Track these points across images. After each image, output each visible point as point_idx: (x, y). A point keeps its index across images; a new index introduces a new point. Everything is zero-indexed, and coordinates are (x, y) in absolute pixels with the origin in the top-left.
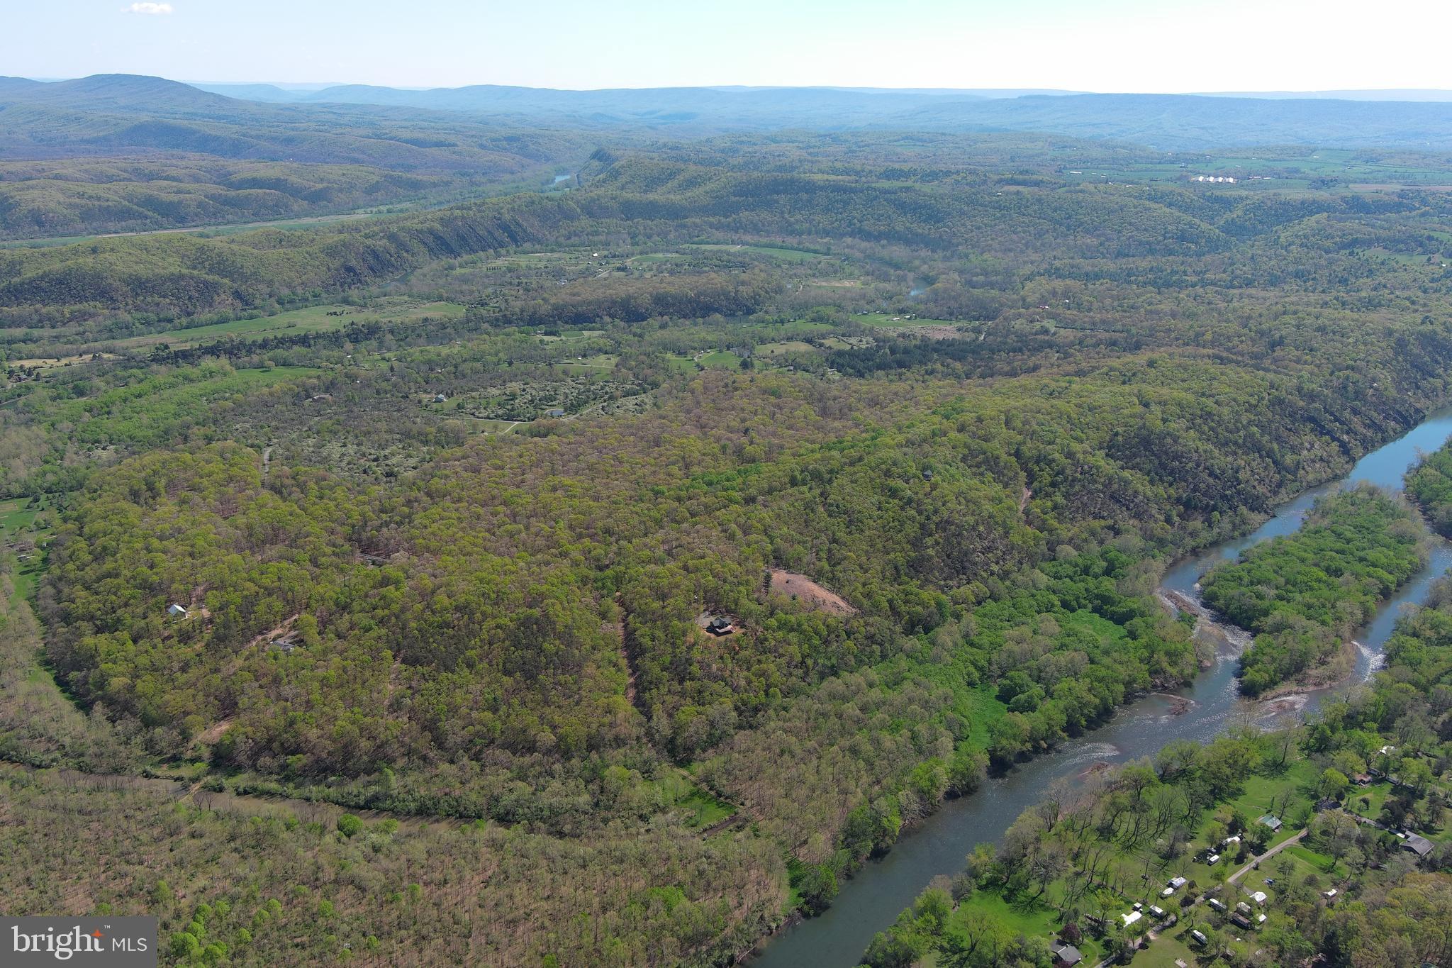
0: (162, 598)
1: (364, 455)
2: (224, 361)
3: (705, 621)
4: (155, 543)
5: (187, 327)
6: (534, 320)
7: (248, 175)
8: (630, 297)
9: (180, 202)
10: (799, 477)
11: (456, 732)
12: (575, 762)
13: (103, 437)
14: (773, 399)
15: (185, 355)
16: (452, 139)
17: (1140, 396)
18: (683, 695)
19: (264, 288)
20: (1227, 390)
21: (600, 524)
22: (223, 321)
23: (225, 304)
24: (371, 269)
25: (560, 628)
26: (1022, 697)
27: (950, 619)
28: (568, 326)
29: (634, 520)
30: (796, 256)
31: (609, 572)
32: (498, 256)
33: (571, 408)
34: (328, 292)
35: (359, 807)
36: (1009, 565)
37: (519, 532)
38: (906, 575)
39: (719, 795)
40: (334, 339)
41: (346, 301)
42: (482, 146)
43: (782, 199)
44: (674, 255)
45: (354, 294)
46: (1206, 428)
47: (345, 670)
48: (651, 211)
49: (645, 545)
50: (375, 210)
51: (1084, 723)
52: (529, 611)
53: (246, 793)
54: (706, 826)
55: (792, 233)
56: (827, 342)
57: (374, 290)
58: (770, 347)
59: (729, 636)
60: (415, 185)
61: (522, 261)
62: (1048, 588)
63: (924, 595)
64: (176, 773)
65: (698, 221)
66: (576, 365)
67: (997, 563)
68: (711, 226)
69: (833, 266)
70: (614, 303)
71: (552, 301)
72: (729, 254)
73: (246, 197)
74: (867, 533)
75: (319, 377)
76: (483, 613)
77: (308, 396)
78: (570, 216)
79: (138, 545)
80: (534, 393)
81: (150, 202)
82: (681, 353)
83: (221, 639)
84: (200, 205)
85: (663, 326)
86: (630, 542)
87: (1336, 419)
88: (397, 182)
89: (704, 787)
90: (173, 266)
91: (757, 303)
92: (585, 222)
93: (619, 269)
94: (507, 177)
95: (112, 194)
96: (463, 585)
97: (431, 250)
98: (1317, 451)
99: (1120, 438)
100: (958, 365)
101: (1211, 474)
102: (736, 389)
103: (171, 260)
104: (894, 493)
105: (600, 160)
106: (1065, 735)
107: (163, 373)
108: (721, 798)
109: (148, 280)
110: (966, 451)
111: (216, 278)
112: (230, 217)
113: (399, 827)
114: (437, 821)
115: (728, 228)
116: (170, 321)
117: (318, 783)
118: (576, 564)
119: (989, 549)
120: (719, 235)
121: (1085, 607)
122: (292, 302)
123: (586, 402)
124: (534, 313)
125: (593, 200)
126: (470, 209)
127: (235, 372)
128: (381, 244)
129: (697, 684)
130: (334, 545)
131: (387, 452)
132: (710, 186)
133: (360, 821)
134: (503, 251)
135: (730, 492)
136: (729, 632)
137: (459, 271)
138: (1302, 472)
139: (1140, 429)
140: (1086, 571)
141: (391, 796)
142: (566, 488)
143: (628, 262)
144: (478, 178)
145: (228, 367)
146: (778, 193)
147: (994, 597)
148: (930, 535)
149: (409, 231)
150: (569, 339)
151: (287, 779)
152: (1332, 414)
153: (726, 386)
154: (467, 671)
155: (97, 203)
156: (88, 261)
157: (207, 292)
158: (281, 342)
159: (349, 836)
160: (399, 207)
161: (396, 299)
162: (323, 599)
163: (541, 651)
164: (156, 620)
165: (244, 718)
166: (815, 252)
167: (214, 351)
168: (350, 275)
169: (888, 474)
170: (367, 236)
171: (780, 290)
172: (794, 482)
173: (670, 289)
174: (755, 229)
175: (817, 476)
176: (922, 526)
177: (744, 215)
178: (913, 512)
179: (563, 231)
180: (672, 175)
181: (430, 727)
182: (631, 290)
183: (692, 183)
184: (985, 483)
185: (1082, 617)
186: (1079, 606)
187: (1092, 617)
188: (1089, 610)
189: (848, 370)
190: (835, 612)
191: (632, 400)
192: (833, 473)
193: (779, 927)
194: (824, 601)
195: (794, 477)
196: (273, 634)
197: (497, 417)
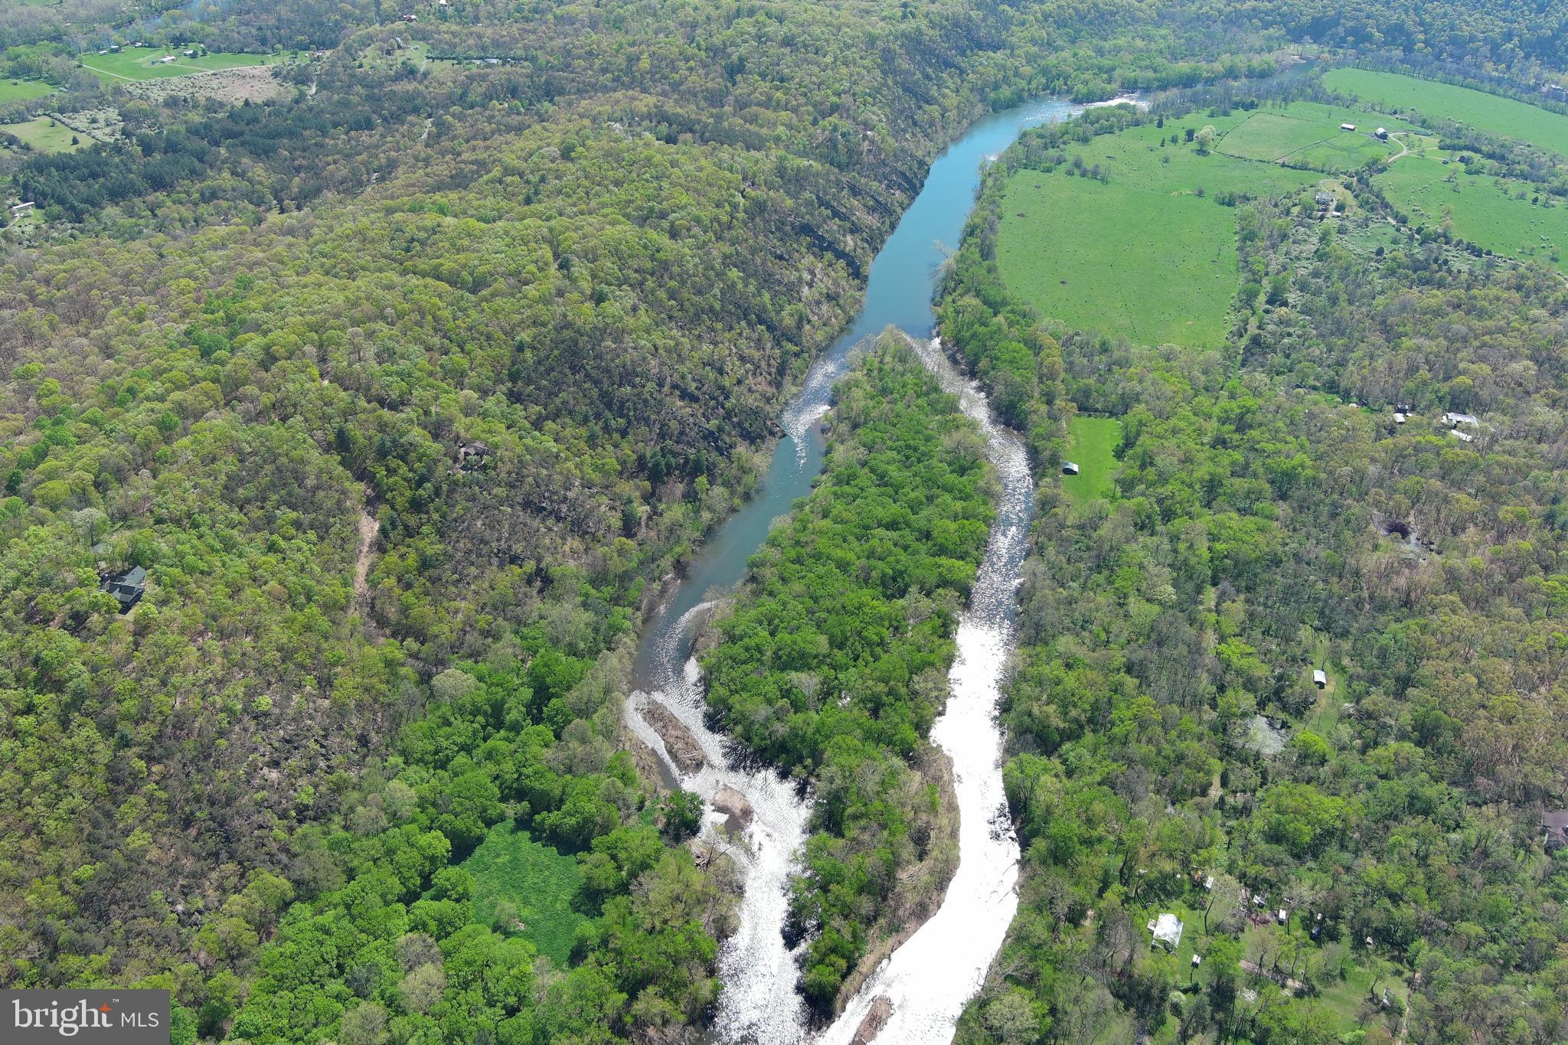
17: (553, 240)
20: (684, 199)
46: (662, 294)
62: (424, 804)
87: (836, 214)
98: (823, 285)
99: (528, 354)
100: (259, 172)
101: (685, 395)
110: (234, 464)
119: (291, 743)
121: (502, 818)
138: (807, 327)
139: (559, 329)
140: (496, 717)
147: (307, 891)
148: (135, 788)
152: (828, 206)
176: (115, 772)
178: (90, 732)
184: (272, 548)
185: (498, 855)
186: (489, 823)
187: (515, 848)
188: (510, 823)
189: (55, 206)
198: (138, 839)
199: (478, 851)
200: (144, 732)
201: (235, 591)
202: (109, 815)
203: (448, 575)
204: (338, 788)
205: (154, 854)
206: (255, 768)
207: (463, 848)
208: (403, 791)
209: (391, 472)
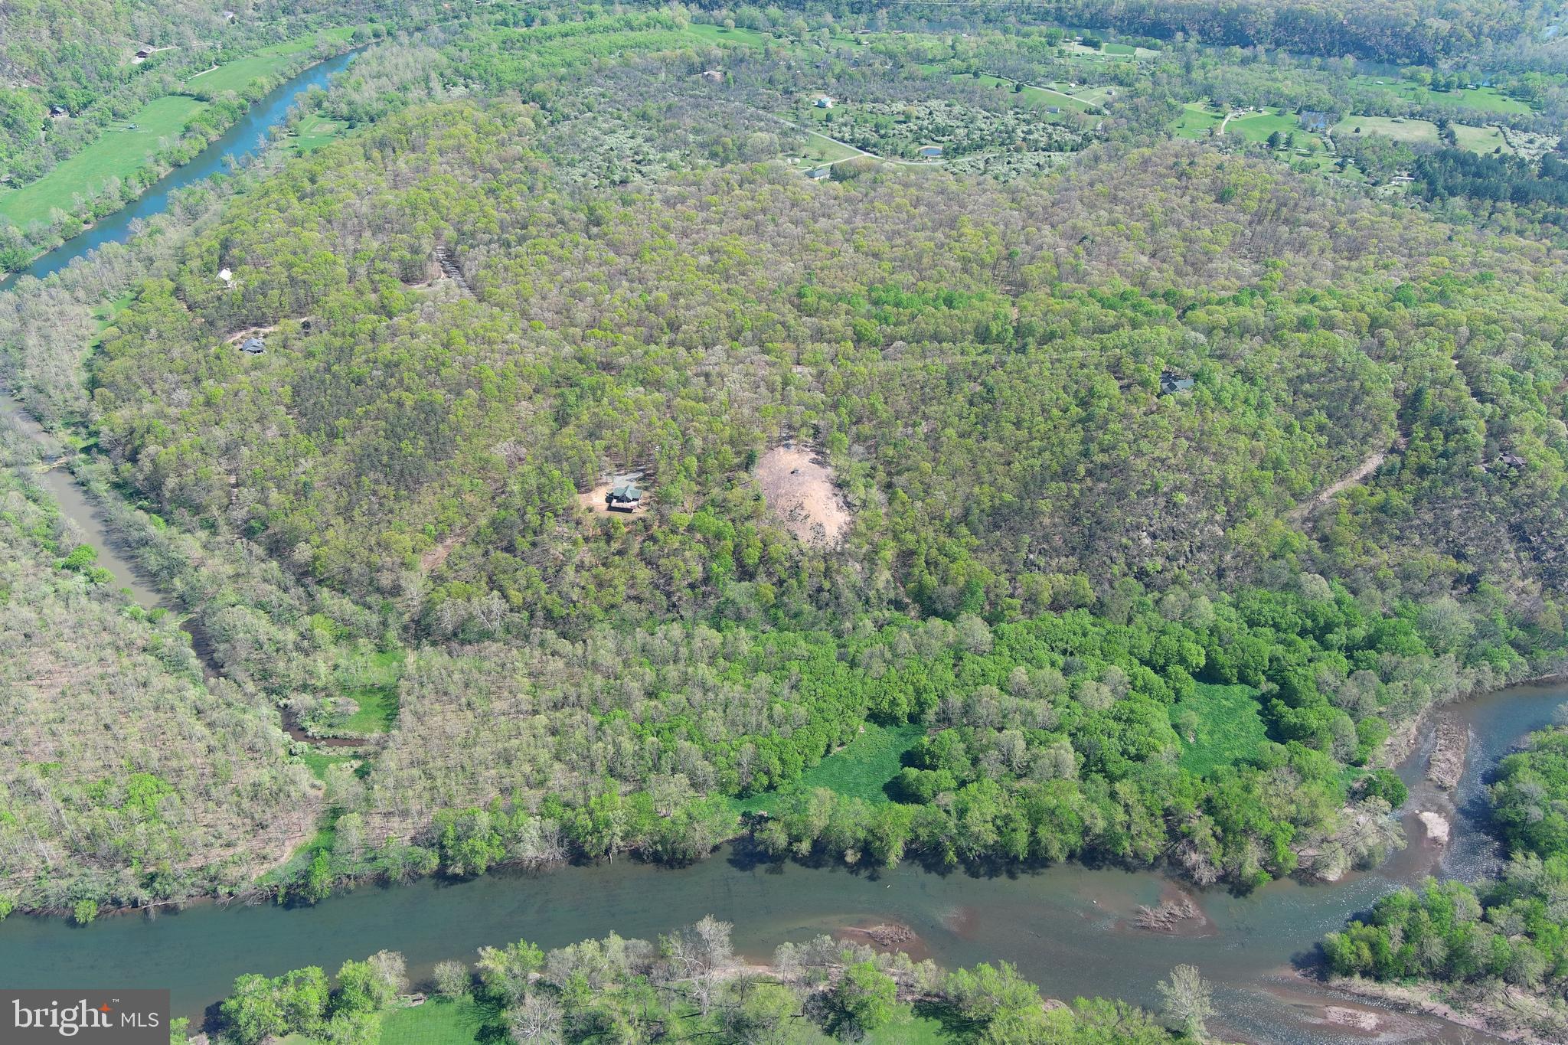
0: (215, 259)
2: (682, 13)
3: (616, 485)
4: (290, 197)
14: (1206, 203)
26: (913, 774)
27: (968, 615)
28: (1124, 38)
33: (952, 151)
38: (971, 526)
47: (237, 393)
49: (676, 360)
52: (440, 396)
53: (80, 484)
54: (340, 733)
58: (1367, 121)
59: (619, 515)
62: (1213, 631)
64: (69, 440)
67: (1167, 560)
74: (988, 443)
75: (734, 49)
80: (940, 120)
85: (1246, 61)
86: (667, 349)
89: (406, 686)
91: (1445, 50)
104: (1087, 398)
110: (1319, 368)
117: (127, 502)
119: (1174, 534)
121: (1255, 686)
123: (981, 147)
124: (1100, 11)
127: (689, 26)
136: (629, 511)
140: (1321, 630)
142: (722, 254)
145: (682, 19)
147: (1098, 610)
150: (1102, 55)
151: (118, 487)
154: (318, 442)
159: (64, 568)
171: (1510, 35)
178: (1077, 438)
184: (1288, 429)
185: (1227, 699)
186: (1243, 679)
187: (1243, 706)
188: (1257, 693)
189: (1423, 185)
190: (805, 537)
191: (1041, 156)
192: (1049, 338)
193: (230, 894)
194: (806, 517)
195: (987, 328)
196: (267, 330)
197: (852, 141)
198: (1045, 505)
199: (1219, 687)
200: (1100, 458)
201: (1234, 430)
202: (1043, 481)
203: (1392, 528)
204: (1175, 580)
205: (1047, 521)
206: (1138, 527)
207: (1209, 674)
208: (1206, 609)
209: (1428, 438)
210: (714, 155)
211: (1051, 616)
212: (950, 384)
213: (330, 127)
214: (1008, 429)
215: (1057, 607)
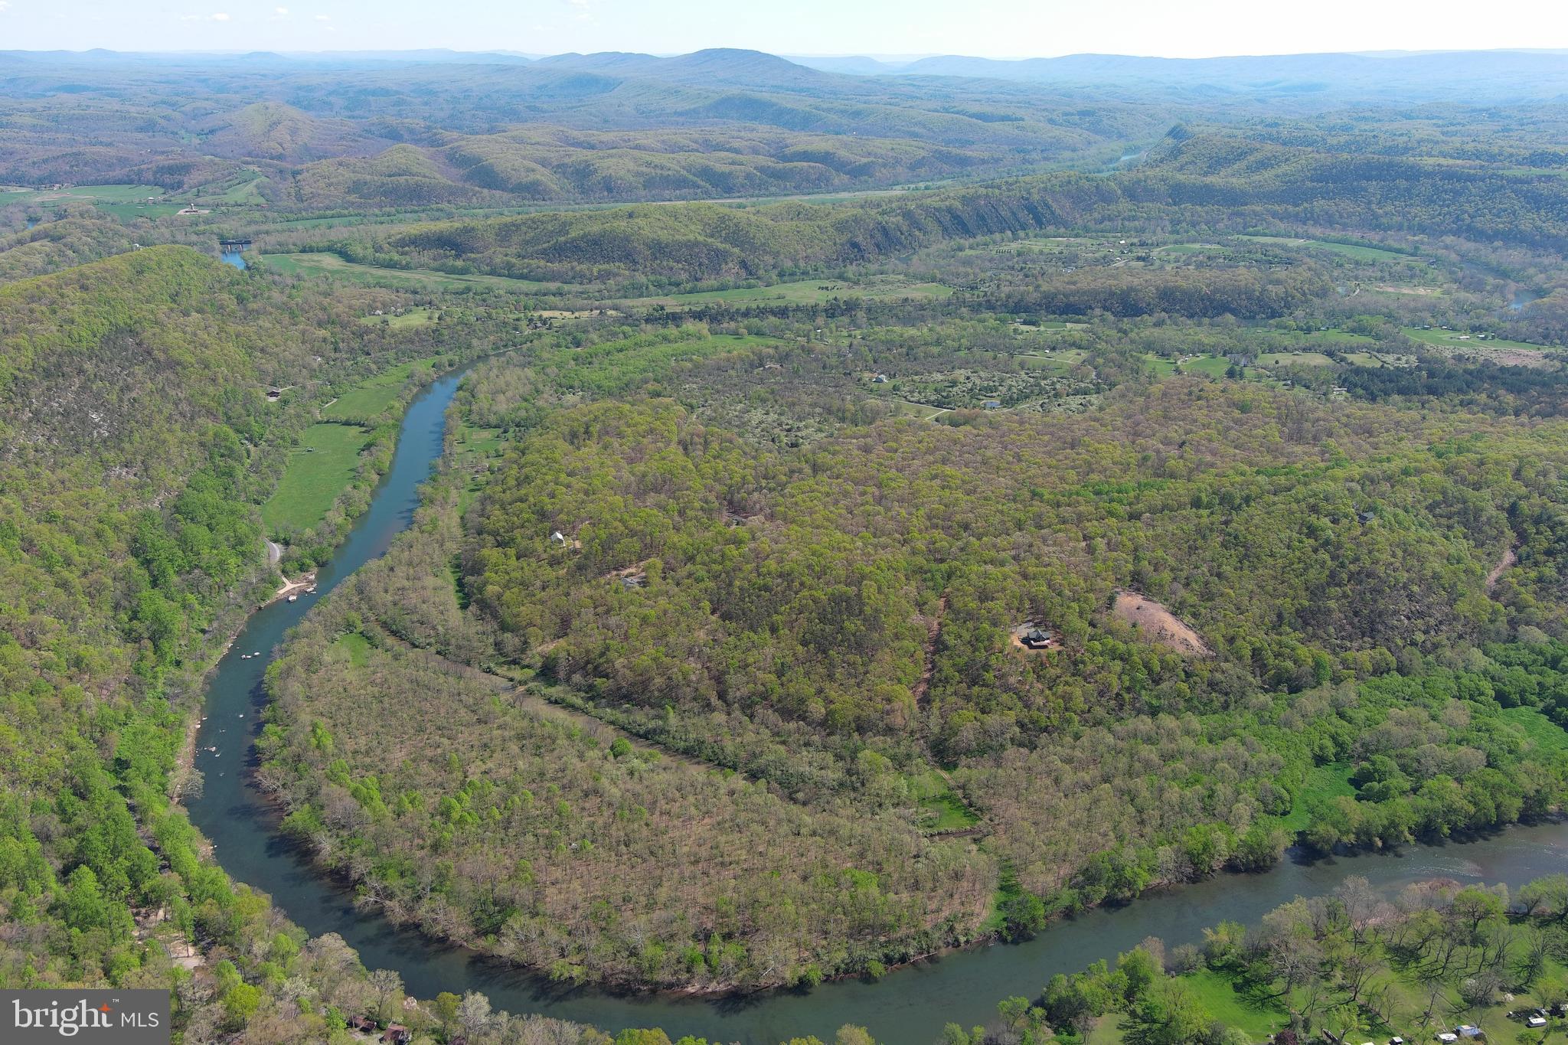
0: (548, 525)
1: (780, 425)
2: (703, 327)
3: (1025, 630)
4: (563, 476)
5: (690, 292)
6: (1018, 308)
7: (800, 148)
8: (1131, 289)
9: (730, 173)
10: (1205, 499)
11: (739, 686)
12: (836, 738)
13: (576, 384)
14: (1237, 414)
15: (676, 318)
16: (1020, 113)
18: (968, 698)
19: (769, 259)
21: (958, 517)
22: (723, 288)
23: (731, 272)
24: (878, 246)
25: (868, 610)
26: (1376, 785)
27: (1327, 684)
28: (1052, 317)
29: (996, 520)
30: (1369, 255)
31: (944, 567)
32: (1015, 238)
33: (1008, 402)
34: (829, 267)
35: (638, 735)
36: (1442, 638)
37: (879, 513)
38: (1290, 625)
39: (971, 805)
40: (812, 312)
41: (842, 277)
42: (1051, 121)
43: (1373, 186)
44: (1214, 246)
45: (851, 270)
47: (665, 612)
48: (1204, 195)
49: (994, 546)
50: (912, 186)
51: (1446, 830)
52: (845, 589)
53: (556, 702)
54: (942, 830)
55: (1378, 227)
56: (1351, 357)
57: (873, 267)
58: (1278, 356)
59: (1042, 651)
60: (963, 162)
61: (1036, 245)
62: (1484, 673)
63: (1302, 651)
64: (511, 674)
65: (1258, 209)
66: (1039, 358)
67: (1425, 633)
68: (1274, 215)
69: (1411, 269)
70: (1112, 294)
71: (1045, 287)
72: (1284, 248)
73: (791, 170)
74: (1261, 571)
75: (776, 348)
76: (802, 584)
77: (761, 365)
78: (1106, 198)
79: (548, 478)
80: (978, 382)
81: (706, 173)
82: (1164, 354)
83: (580, 568)
84: (748, 176)
85: (1159, 324)
86: (979, 539)
88: (945, 158)
89: (960, 793)
90: (694, 233)
91: (1288, 306)
92: (1124, 206)
93: (1139, 259)
94: (1067, 154)
95: (673, 164)
96: (794, 554)
97: (945, 229)
100: (1511, 398)
102: (1199, 398)
103: (693, 227)
104: (1312, 532)
105: (1175, 137)
106: (1411, 838)
107: (649, 331)
108: (972, 809)
109: (667, 246)
110: (1439, 498)
111: (728, 246)
112: (773, 189)
113: (664, 759)
114: (698, 763)
115: (1296, 218)
116: (678, 285)
117: (613, 707)
118: (914, 553)
119: (1421, 615)
120: (1282, 226)
122: (792, 274)
123: (1027, 397)
124: (1021, 300)
125: (1139, 181)
126: (999, 188)
127: (710, 337)
128: (894, 220)
129: (985, 691)
130: (706, 502)
131: (801, 425)
132: (1285, 168)
133: (631, 746)
134: (1021, 234)
135: (1115, 505)
136: (1045, 647)
137: (968, 252)
140: (1552, 662)
141: (668, 732)
142: (946, 478)
143: (1155, 253)
144: (1034, 156)
145: (705, 332)
146: (1368, 179)
147: (1402, 670)
148: (1339, 585)
149: (926, 210)
150: (1047, 330)
151: (592, 699)
153: (1190, 393)
154: (768, 634)
155: (659, 172)
156: (622, 225)
157: (718, 258)
158: (762, 312)
159: (616, 756)
160: (939, 183)
161: (891, 277)
162: (674, 547)
163: (841, 629)
164: (538, 545)
165: (571, 638)
166: (1399, 251)
167: (698, 316)
168: (855, 251)
169: (1314, 509)
170: (884, 213)
171: (1323, 293)
172: (1197, 503)
173: (1183, 283)
174: (1330, 221)
175: (1226, 500)
176: (1332, 575)
177: (1319, 204)
178: (1327, 557)
179: (1096, 215)
180: (1242, 155)
181: (719, 679)
182: (1136, 282)
183: (1263, 165)
184: (1447, 538)
185: (1523, 716)
186: (1525, 701)
187: (1536, 717)
188: (1540, 708)
189: (1360, 391)
190: (1181, 649)
191: (1079, 399)
192: (1247, 500)
193: (967, 942)
194: (1173, 635)
195: (1199, 499)
196: (626, 572)
197: (927, 402)
198: (1332, 604)
199: (1515, 709)
200: (1352, 567)
201: (1419, 541)
202: (1323, 588)
205: (1339, 615)
207: (1504, 700)
208: (1476, 659)
209: (1539, 532)
210: (843, 420)
211: (1375, 680)
212: (1204, 537)
213: (487, 434)
214: (1270, 561)
215: (1379, 671)
